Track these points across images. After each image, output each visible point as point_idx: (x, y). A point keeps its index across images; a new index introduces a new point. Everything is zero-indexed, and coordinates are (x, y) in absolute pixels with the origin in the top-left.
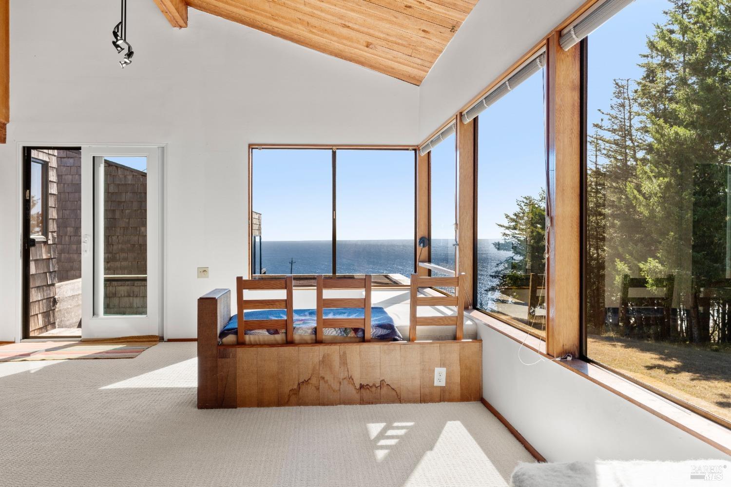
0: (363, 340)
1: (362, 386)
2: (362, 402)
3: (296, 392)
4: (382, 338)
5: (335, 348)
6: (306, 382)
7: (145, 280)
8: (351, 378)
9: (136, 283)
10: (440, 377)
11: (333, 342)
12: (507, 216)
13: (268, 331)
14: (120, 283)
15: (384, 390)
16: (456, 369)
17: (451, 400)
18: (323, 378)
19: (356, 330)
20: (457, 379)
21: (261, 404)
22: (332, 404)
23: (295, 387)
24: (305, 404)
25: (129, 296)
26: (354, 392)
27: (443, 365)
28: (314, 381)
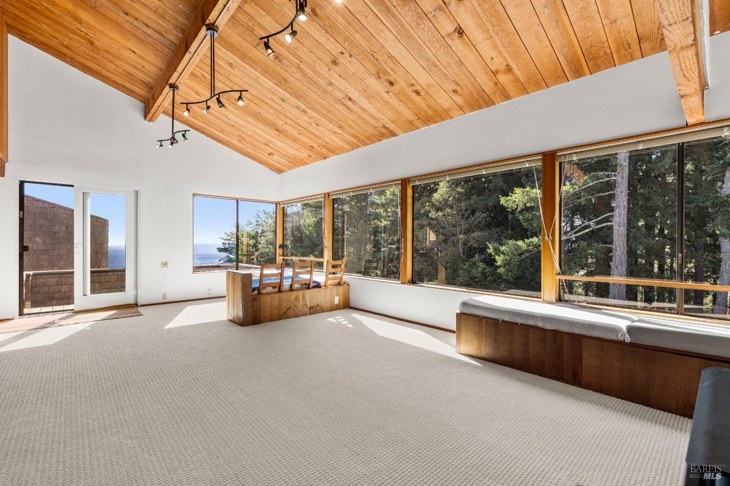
0: (308, 288)
1: (310, 307)
2: (311, 314)
3: (285, 313)
4: (314, 287)
5: (301, 292)
6: (290, 308)
7: (73, 273)
8: (306, 304)
9: (64, 276)
10: (336, 301)
11: (298, 290)
12: (226, 233)
13: (272, 287)
14: (49, 276)
15: (318, 308)
16: (342, 296)
17: (340, 309)
18: (296, 306)
19: (306, 284)
20: (342, 301)
21: (271, 320)
22: (299, 316)
23: (285, 310)
24: (289, 318)
25: (58, 284)
26: (307, 310)
27: (337, 295)
28: (292, 307)
